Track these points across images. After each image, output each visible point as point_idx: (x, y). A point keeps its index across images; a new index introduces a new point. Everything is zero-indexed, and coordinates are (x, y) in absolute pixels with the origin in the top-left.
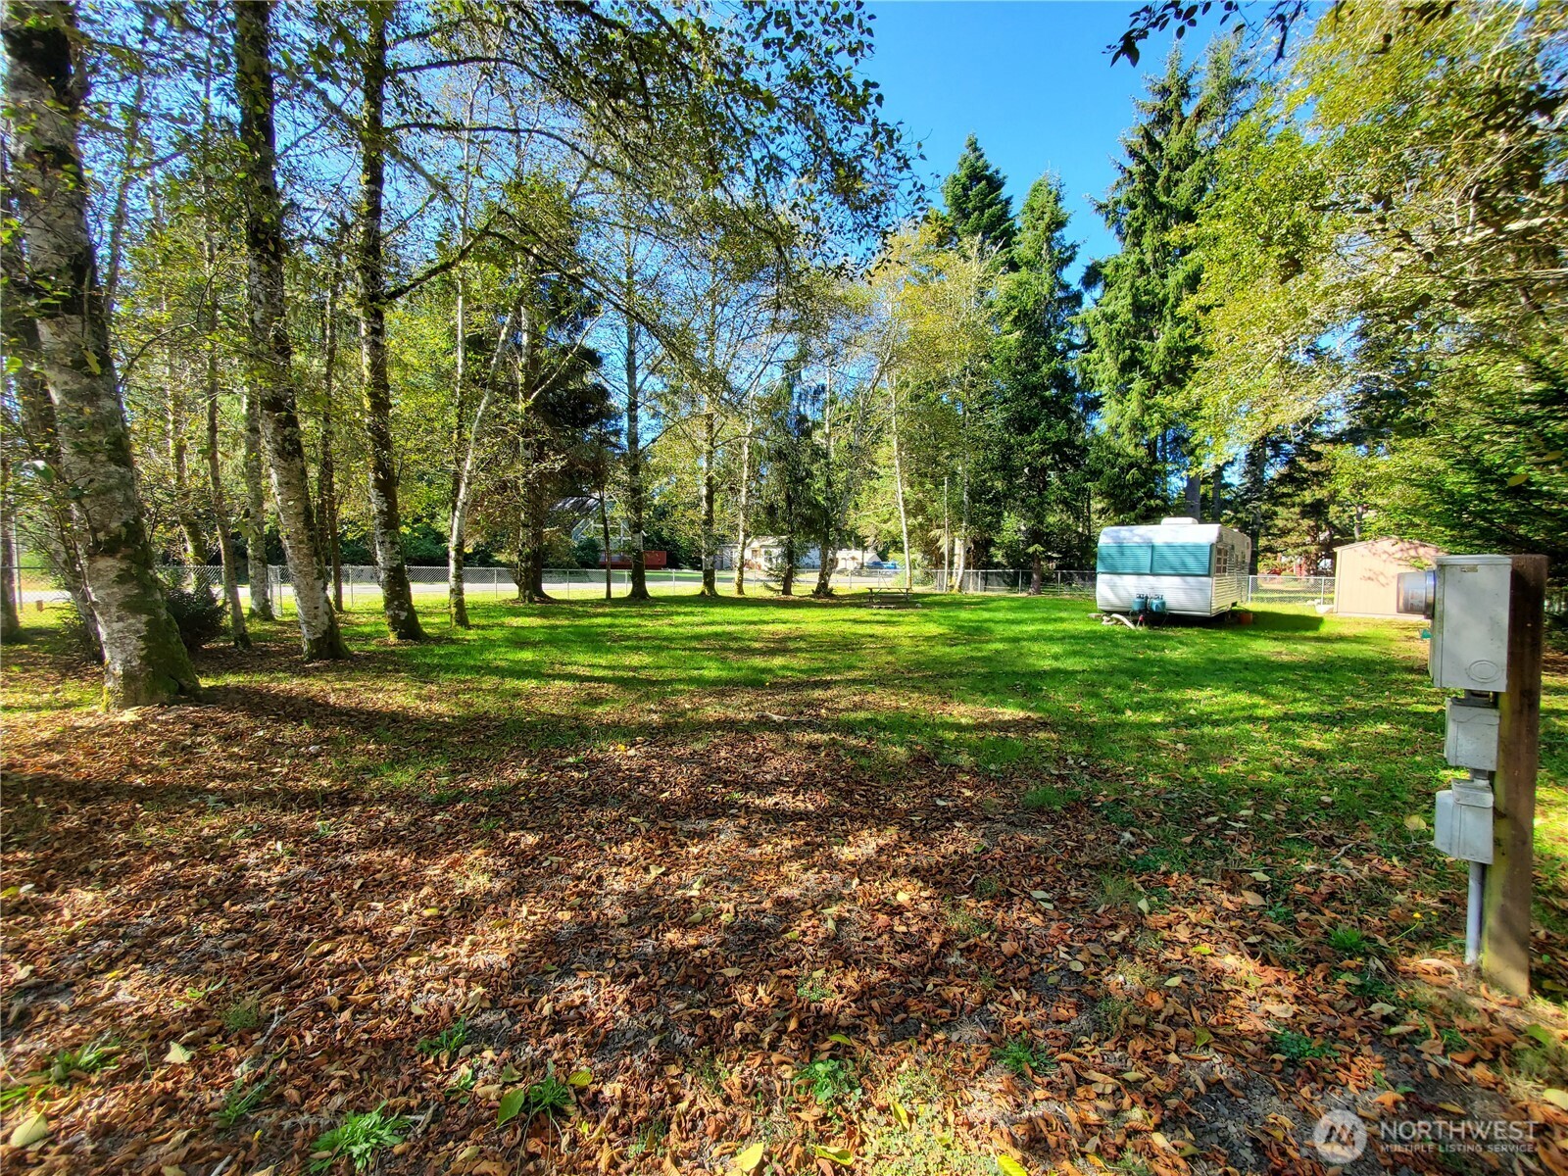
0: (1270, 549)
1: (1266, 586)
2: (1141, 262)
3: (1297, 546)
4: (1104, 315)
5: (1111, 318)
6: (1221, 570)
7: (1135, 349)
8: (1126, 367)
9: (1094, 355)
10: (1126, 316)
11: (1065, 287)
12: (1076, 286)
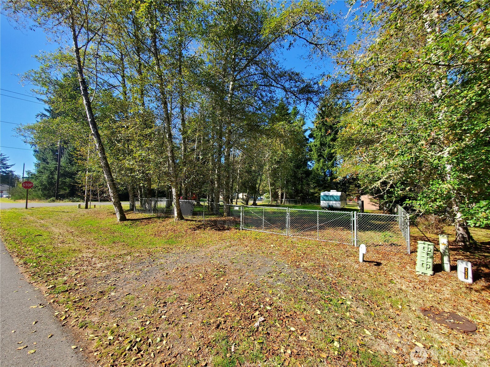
0: (349, 195)
1: (348, 204)
2: (321, 135)
3: (355, 194)
4: (314, 145)
5: (316, 146)
6: (342, 200)
7: (321, 152)
8: (319, 156)
9: (312, 153)
10: (319, 145)
11: (305, 137)
12: (307, 137)
